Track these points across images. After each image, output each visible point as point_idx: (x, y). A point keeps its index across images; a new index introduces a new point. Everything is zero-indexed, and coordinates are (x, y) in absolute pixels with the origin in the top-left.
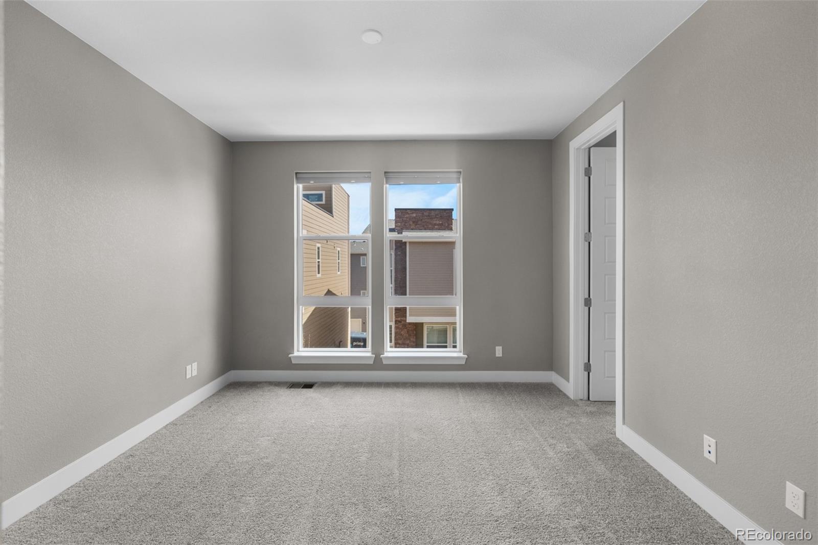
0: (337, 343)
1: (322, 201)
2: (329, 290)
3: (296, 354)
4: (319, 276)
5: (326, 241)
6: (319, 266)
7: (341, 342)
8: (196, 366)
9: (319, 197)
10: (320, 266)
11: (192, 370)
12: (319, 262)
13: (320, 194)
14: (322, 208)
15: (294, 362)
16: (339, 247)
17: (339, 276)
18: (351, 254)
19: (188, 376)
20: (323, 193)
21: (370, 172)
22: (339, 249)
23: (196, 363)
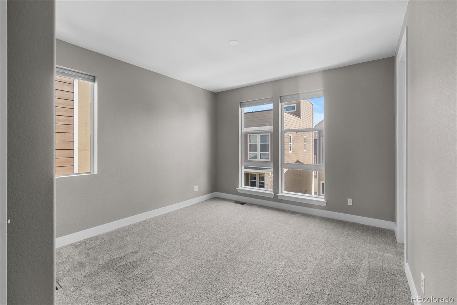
0: (304, 191)
1: (294, 110)
2: (297, 160)
3: (240, 188)
4: (290, 152)
5: (296, 133)
6: (290, 147)
7: (306, 191)
8: (198, 187)
9: (293, 108)
10: (292, 147)
11: (196, 188)
12: (290, 144)
13: (293, 106)
14: (293, 114)
15: (238, 191)
16: (305, 136)
17: (305, 152)
18: (314, 140)
19: (194, 190)
20: (295, 105)
21: (272, 98)
22: (305, 137)
23: (198, 186)
